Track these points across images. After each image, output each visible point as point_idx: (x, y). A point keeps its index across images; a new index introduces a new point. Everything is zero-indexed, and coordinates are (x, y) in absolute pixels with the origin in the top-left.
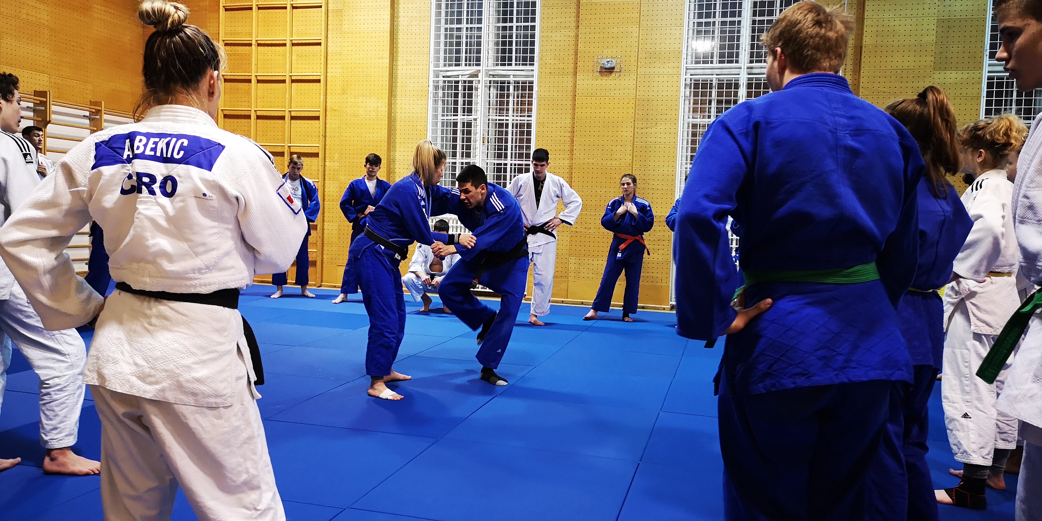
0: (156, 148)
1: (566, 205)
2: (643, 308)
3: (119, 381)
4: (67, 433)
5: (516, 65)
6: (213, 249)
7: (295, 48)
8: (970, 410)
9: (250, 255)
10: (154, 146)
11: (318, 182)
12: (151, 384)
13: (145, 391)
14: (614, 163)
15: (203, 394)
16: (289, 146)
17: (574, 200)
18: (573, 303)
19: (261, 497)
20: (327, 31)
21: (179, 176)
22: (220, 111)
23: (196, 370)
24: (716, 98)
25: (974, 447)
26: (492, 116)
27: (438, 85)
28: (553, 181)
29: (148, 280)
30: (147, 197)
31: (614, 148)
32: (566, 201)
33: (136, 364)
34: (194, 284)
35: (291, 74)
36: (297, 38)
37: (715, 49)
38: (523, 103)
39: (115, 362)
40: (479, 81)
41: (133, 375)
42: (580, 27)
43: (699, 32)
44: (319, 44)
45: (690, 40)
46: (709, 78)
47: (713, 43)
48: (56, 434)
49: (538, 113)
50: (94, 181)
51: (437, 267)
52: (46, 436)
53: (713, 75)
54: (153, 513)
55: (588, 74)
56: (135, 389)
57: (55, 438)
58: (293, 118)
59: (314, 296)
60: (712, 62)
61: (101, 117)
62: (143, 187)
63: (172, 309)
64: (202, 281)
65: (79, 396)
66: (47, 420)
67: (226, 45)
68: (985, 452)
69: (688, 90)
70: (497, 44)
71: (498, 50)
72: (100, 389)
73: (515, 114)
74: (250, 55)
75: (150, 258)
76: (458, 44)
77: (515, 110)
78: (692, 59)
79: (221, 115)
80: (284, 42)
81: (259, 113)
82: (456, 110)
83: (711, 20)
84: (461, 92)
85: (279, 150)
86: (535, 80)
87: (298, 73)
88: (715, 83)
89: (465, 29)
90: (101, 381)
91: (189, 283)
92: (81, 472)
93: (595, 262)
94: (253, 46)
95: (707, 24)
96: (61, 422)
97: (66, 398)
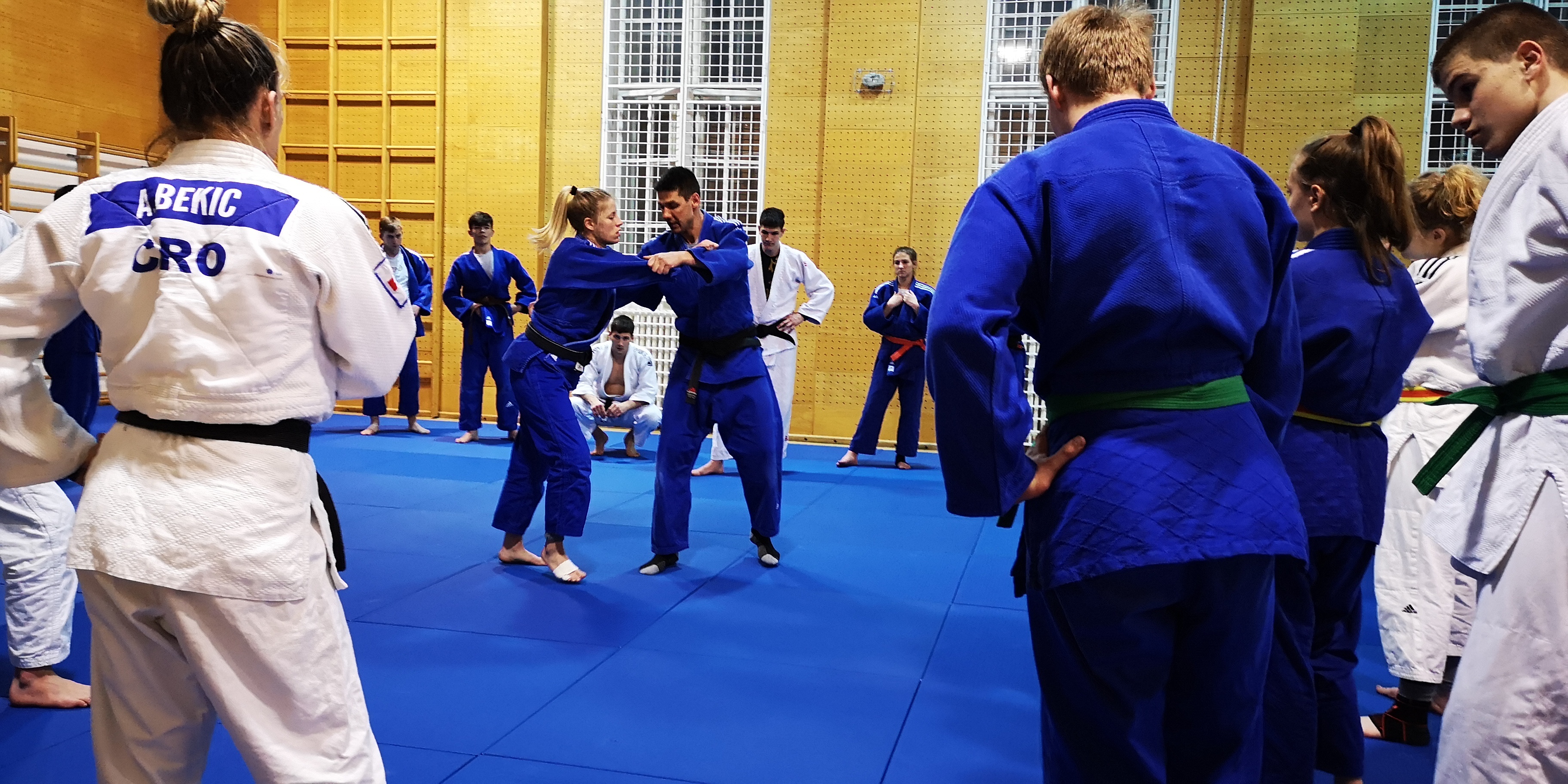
0: (190, 201)
1: (810, 294)
2: (926, 448)
3: (129, 564)
4: (48, 645)
5: (734, 80)
6: (278, 356)
7: (395, 52)
8: (1415, 601)
9: (332, 368)
10: (187, 199)
11: (432, 257)
12: (180, 566)
13: (171, 579)
14: (882, 229)
15: (262, 581)
16: (387, 203)
17: (821, 286)
18: (821, 440)
19: (348, 738)
20: (445, 27)
21: (229, 244)
22: (280, 150)
23: (251, 546)
24: (1034, 132)
25: (1420, 655)
26: (699, 158)
27: (616, 111)
28: (791, 258)
29: (175, 402)
30: (178, 276)
31: (883, 208)
32: (810, 287)
33: (156, 537)
34: (248, 408)
35: (389, 92)
36: (399, 37)
37: (1033, 59)
38: (745, 139)
39: (122, 533)
40: (678, 105)
41: (152, 554)
42: (830, 25)
43: (1008, 33)
44: (433, 46)
45: (995, 45)
46: (1023, 103)
47: (1030, 49)
48: (31, 646)
49: (769, 155)
50: (89, 252)
51: (616, 387)
52: (16, 649)
53: (1029, 97)
54: (178, 765)
55: (843, 95)
56: (155, 575)
57: (29, 652)
58: (393, 160)
59: (428, 431)
60: (1028, 79)
61: (95, 157)
62: (171, 260)
63: (209, 450)
64: (261, 404)
65: (68, 587)
66: (16, 626)
67: (289, 46)
68: (1434, 663)
69: (992, 121)
70: (705, 48)
71: (706, 57)
72: (98, 577)
73: (733, 156)
74: (325, 63)
75: (181, 369)
76: (647, 48)
77: (733, 148)
78: (998, 73)
79: (281, 154)
80: (378, 43)
81: (341, 152)
82: (643, 149)
83: (1027, 15)
84: (650, 121)
85: (372, 208)
86: (763, 104)
87: (401, 91)
88: (1032, 109)
89: (656, 26)
90: (99, 564)
91: (240, 406)
92: (68, 703)
93: (855, 380)
94: (331, 49)
95: (1021, 21)
96: (38, 628)
97: (44, 591)
